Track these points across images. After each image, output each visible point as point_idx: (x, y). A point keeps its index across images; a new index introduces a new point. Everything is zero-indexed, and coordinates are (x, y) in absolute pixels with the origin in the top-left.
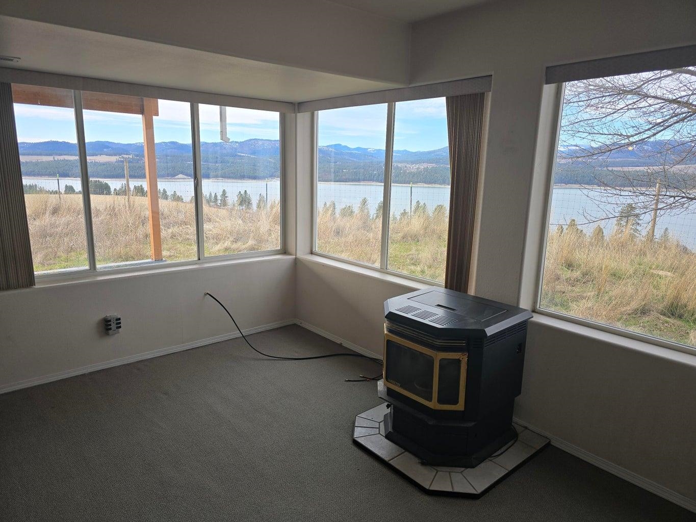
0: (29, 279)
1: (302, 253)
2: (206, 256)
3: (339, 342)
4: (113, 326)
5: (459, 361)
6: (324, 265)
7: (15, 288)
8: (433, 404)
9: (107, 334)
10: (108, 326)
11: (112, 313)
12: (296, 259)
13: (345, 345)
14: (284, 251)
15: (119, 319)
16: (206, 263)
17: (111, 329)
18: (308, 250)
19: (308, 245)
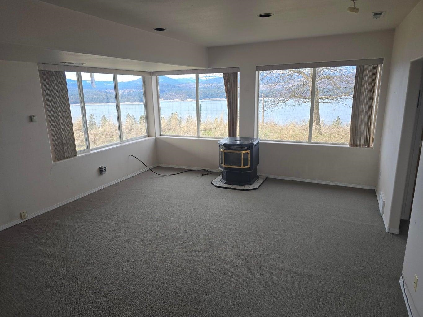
0: (75, 153)
1: (158, 136)
2: (124, 140)
3: (183, 168)
4: (104, 171)
5: (248, 153)
6: (172, 139)
7: (71, 157)
8: (242, 167)
9: (102, 174)
10: (101, 171)
11: (102, 165)
12: (156, 138)
13: (186, 168)
14: (149, 136)
15: (105, 167)
16: (125, 142)
17: (103, 172)
18: (159, 134)
19: (159, 132)
